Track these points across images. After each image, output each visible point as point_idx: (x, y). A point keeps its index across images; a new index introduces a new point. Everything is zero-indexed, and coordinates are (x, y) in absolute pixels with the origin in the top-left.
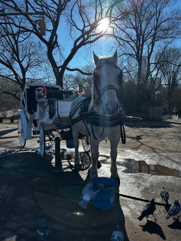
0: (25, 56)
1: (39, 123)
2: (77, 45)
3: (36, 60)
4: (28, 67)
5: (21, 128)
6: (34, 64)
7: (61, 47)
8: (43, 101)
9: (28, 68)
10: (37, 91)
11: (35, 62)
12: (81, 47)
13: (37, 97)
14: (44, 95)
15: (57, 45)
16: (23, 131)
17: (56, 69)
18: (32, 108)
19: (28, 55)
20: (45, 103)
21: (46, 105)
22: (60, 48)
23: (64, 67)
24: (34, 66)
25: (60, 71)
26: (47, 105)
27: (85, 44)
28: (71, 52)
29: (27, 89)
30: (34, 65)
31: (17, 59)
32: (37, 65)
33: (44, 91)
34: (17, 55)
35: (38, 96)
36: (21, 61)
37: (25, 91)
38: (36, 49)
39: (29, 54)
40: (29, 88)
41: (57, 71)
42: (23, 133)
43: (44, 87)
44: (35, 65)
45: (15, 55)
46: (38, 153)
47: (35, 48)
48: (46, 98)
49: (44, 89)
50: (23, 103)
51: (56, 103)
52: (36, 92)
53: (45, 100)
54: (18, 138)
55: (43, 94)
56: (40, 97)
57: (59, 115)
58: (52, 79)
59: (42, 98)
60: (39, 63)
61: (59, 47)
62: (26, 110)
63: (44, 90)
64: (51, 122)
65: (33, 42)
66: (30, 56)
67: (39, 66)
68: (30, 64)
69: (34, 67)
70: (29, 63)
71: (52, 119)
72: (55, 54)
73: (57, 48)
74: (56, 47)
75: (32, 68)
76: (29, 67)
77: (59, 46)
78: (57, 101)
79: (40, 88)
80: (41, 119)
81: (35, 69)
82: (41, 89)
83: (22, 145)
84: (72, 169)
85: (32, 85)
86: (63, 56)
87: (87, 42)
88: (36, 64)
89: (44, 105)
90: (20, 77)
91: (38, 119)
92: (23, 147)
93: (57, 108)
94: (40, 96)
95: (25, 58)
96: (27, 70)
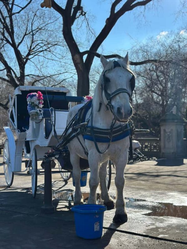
0: (26, 35)
1: (32, 146)
2: (116, 12)
3: (43, 42)
4: (29, 54)
5: (8, 155)
6: (41, 49)
7: (90, 14)
8: (37, 112)
9: (30, 57)
10: (29, 97)
11: (42, 45)
12: (124, 14)
13: (29, 107)
14: (39, 103)
15: (82, 11)
16: (10, 160)
17: (77, 56)
18: (23, 125)
19: (29, 33)
20: (40, 115)
21: (41, 118)
22: (87, 17)
23: (93, 52)
24: (41, 51)
25: (84, 61)
26: (43, 117)
27: (131, 8)
28: (105, 24)
29: (18, 95)
30: (39, 50)
31: (10, 40)
32: (46, 50)
33: (39, 98)
34: (11, 34)
35: (31, 105)
36: (17, 44)
37: (15, 98)
38: (44, 22)
39: (32, 31)
40: (21, 94)
41: (78, 61)
42: (10, 163)
43: (40, 91)
44: (43, 51)
45: (7, 35)
46: (29, 193)
47: (43, 19)
48: (43, 107)
49: (39, 94)
50: (12, 117)
51: (53, 115)
52: (28, 99)
53: (40, 111)
54: (4, 176)
55: (37, 102)
56: (34, 106)
57: (57, 132)
58: (72, 75)
59: (36, 107)
60: (49, 46)
61: (86, 15)
62: (16, 127)
63: (39, 96)
64: (46, 143)
65: (38, 9)
66: (33, 35)
67: (50, 51)
68: (34, 48)
69: (41, 54)
70: (31, 47)
71: (47, 139)
72: (78, 29)
73: (82, 18)
74: (80, 15)
75: (37, 56)
76: (32, 54)
77: (85, 13)
78: (55, 111)
79: (34, 93)
80: (35, 140)
81: (41, 59)
82: (35, 95)
83: (9, 183)
84: (70, 209)
85: (24, 90)
86: (92, 31)
87: (135, 4)
88: (45, 48)
89: (39, 118)
90: (15, 73)
91: (31, 141)
92: (9, 186)
93: (54, 123)
94: (33, 104)
95: (25, 39)
96: (27, 59)
